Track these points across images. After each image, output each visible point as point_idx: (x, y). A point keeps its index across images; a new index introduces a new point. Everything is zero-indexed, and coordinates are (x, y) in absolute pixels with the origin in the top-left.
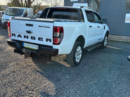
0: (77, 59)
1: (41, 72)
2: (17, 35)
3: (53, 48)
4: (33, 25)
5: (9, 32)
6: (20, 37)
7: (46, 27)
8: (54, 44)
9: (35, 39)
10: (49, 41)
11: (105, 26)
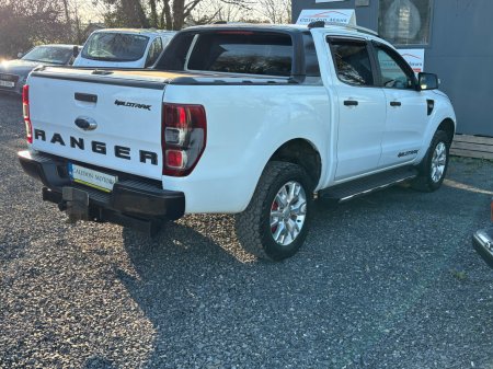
0: (285, 233)
1: (134, 278)
2: (49, 136)
3: (166, 186)
4: (96, 97)
5: (27, 122)
6: (58, 143)
7: (140, 106)
8: (166, 172)
9: (104, 151)
10: (148, 161)
11: (430, 102)
